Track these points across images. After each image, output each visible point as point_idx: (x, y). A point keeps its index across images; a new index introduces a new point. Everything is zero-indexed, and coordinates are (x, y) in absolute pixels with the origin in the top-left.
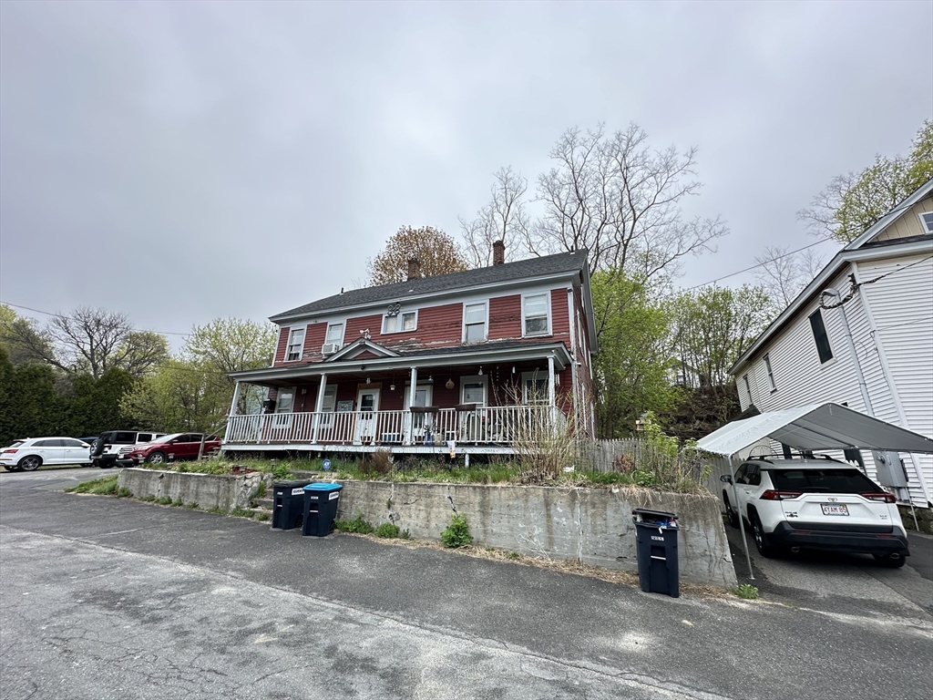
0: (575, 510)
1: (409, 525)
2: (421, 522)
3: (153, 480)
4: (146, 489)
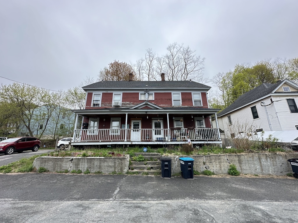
0: (268, 160)
1: (213, 170)
2: (218, 168)
3: (65, 162)
4: (61, 167)
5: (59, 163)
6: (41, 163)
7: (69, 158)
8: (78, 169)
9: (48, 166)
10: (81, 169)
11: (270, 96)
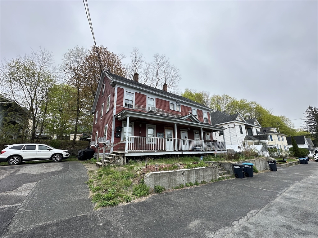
3: (179, 176)
4: (175, 182)
5: (173, 177)
6: (156, 181)
7: (181, 171)
8: (190, 181)
9: (163, 183)
10: (191, 181)
11: (234, 122)
